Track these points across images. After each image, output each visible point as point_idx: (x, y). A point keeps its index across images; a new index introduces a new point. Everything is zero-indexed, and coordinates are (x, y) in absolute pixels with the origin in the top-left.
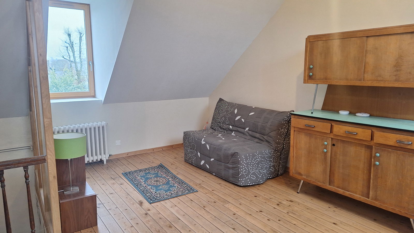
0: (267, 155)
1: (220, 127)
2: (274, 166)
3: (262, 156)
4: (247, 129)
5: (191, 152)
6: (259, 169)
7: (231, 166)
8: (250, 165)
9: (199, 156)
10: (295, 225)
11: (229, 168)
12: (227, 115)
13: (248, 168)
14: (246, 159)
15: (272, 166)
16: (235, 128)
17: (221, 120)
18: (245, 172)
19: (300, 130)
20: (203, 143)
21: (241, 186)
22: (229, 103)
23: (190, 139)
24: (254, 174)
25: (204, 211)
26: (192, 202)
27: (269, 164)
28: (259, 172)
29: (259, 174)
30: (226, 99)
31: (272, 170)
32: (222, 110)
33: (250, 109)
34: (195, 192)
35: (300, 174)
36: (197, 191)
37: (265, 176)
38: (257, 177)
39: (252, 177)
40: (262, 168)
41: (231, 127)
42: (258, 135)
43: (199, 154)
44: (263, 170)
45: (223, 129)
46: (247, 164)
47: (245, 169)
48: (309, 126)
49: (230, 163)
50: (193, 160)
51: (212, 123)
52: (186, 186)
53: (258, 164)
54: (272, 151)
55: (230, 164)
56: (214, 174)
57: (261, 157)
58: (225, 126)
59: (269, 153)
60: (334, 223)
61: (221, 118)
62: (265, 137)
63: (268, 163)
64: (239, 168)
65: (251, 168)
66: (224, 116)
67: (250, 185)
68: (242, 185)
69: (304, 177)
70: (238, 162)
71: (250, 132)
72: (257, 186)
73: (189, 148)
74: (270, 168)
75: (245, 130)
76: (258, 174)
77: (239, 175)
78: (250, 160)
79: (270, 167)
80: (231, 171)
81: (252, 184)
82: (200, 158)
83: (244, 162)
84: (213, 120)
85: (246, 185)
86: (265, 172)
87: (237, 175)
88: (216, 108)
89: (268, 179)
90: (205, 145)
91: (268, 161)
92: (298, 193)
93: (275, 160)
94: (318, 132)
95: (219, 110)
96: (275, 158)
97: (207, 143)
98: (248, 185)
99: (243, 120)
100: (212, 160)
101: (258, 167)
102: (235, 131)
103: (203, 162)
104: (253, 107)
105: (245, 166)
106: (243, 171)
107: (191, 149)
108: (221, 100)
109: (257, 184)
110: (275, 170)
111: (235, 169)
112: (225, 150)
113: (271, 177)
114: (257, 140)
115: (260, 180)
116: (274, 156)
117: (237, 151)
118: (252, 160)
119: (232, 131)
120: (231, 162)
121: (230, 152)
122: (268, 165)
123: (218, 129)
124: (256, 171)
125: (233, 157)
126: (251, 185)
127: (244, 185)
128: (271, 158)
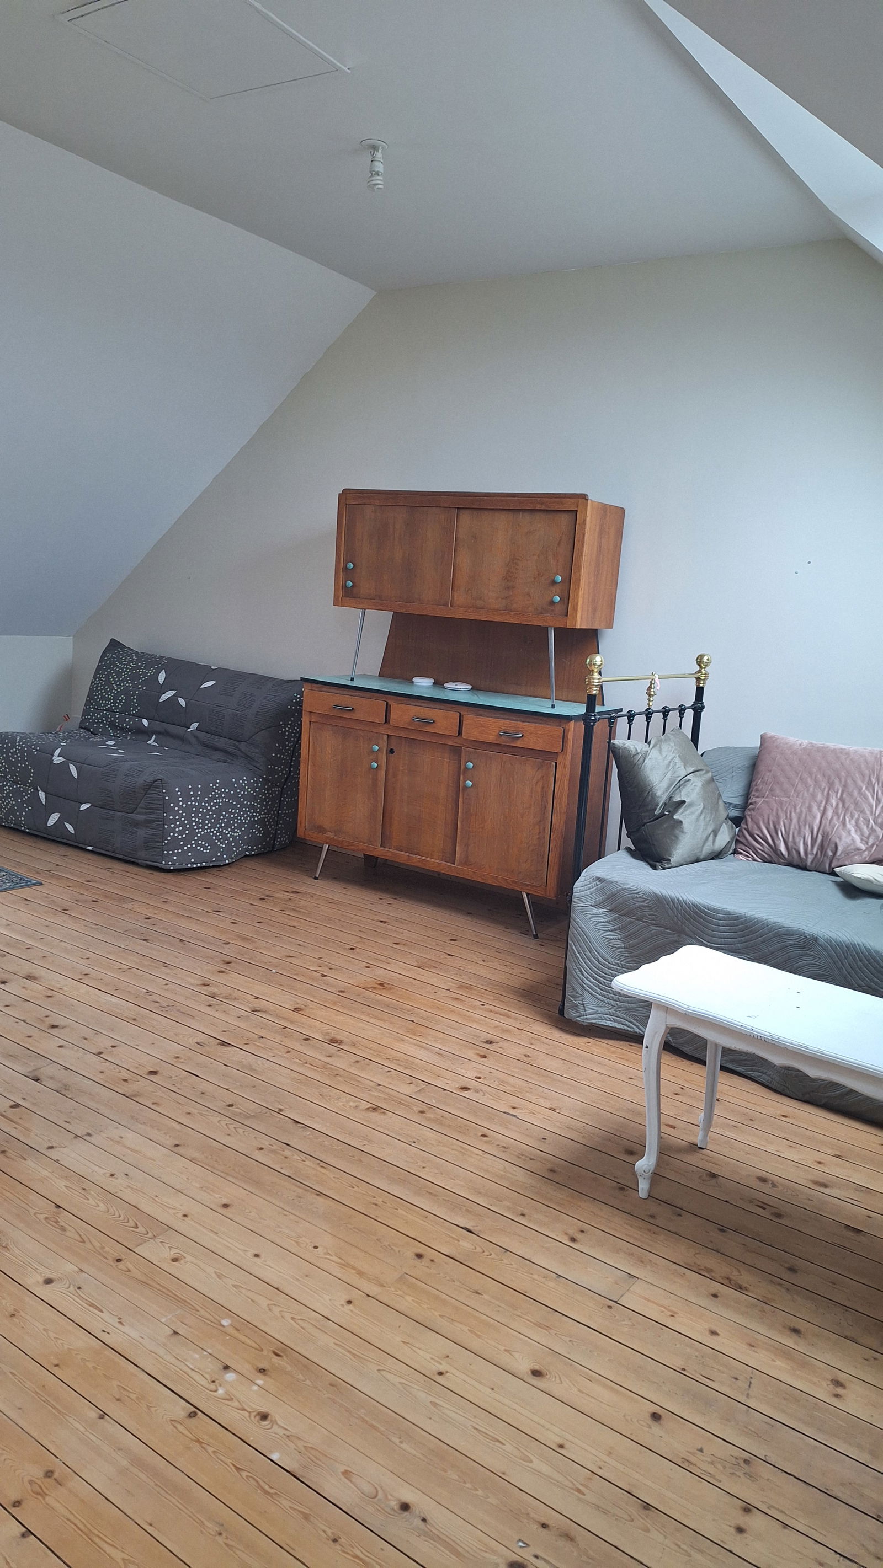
0: (243, 789)
1: (112, 725)
2: (261, 822)
3: (230, 791)
4: (194, 726)
5: (17, 793)
6: (221, 827)
7: (141, 818)
8: (197, 812)
9: (43, 801)
10: (294, 927)
11: (136, 824)
12: (135, 687)
13: (190, 823)
14: (187, 798)
15: (257, 822)
16: (158, 726)
17: (115, 702)
18: (180, 833)
19: (325, 720)
20: (58, 760)
21: (169, 871)
22: (140, 656)
23: (14, 753)
24: (206, 837)
25: (65, 917)
26: (27, 902)
27: (248, 816)
28: (221, 833)
29: (219, 840)
30: (132, 641)
31: (257, 831)
32: (119, 675)
33: (206, 672)
34: (35, 885)
35: (321, 829)
36: (41, 884)
37: (237, 846)
38: (214, 845)
39: (201, 846)
40: (228, 825)
41: (145, 722)
42: (221, 742)
43: (42, 795)
44: (233, 831)
45: (122, 729)
46: (188, 810)
47: (182, 824)
48: (345, 709)
49: (139, 810)
50: (21, 816)
51: (85, 712)
52: (5, 874)
53: (218, 812)
54: (257, 782)
55: (140, 813)
56: (90, 848)
57: (228, 796)
58: (128, 722)
59: (249, 784)
60: (381, 921)
61: (116, 697)
62: (243, 746)
63: (245, 812)
64: (165, 821)
65: (198, 823)
66: (126, 692)
67: (195, 866)
68: (172, 868)
69: (330, 835)
70: (164, 806)
71: (201, 735)
72: (216, 869)
73: (8, 781)
74: (253, 827)
75: (189, 730)
76: (217, 838)
77: (163, 842)
78: (195, 801)
79: (251, 824)
80: (142, 832)
81: (199, 865)
82: (45, 806)
83: (179, 806)
84: (88, 703)
85: (184, 866)
86: (236, 836)
87: (158, 842)
88: (99, 668)
89: (247, 856)
90: (64, 766)
91: (246, 806)
92: (316, 878)
93: (266, 806)
94: (361, 721)
95: (110, 674)
96: (265, 800)
97: (69, 759)
98: (189, 866)
99: (182, 702)
100: (84, 807)
101: (217, 819)
102: (157, 733)
103: (54, 819)
104: (213, 667)
105: (181, 816)
106: (175, 830)
107: (15, 782)
108: (114, 644)
109: (213, 867)
110: (267, 833)
111: (153, 825)
112: (126, 775)
113: (254, 850)
114: (219, 755)
115: (222, 854)
116: (264, 794)
117: (160, 777)
118: (202, 797)
119: (147, 733)
120: (142, 808)
121: (141, 780)
122: (246, 819)
123: (104, 729)
124: (211, 832)
125: (149, 794)
126: (198, 868)
127: (177, 866)
128: (254, 799)
